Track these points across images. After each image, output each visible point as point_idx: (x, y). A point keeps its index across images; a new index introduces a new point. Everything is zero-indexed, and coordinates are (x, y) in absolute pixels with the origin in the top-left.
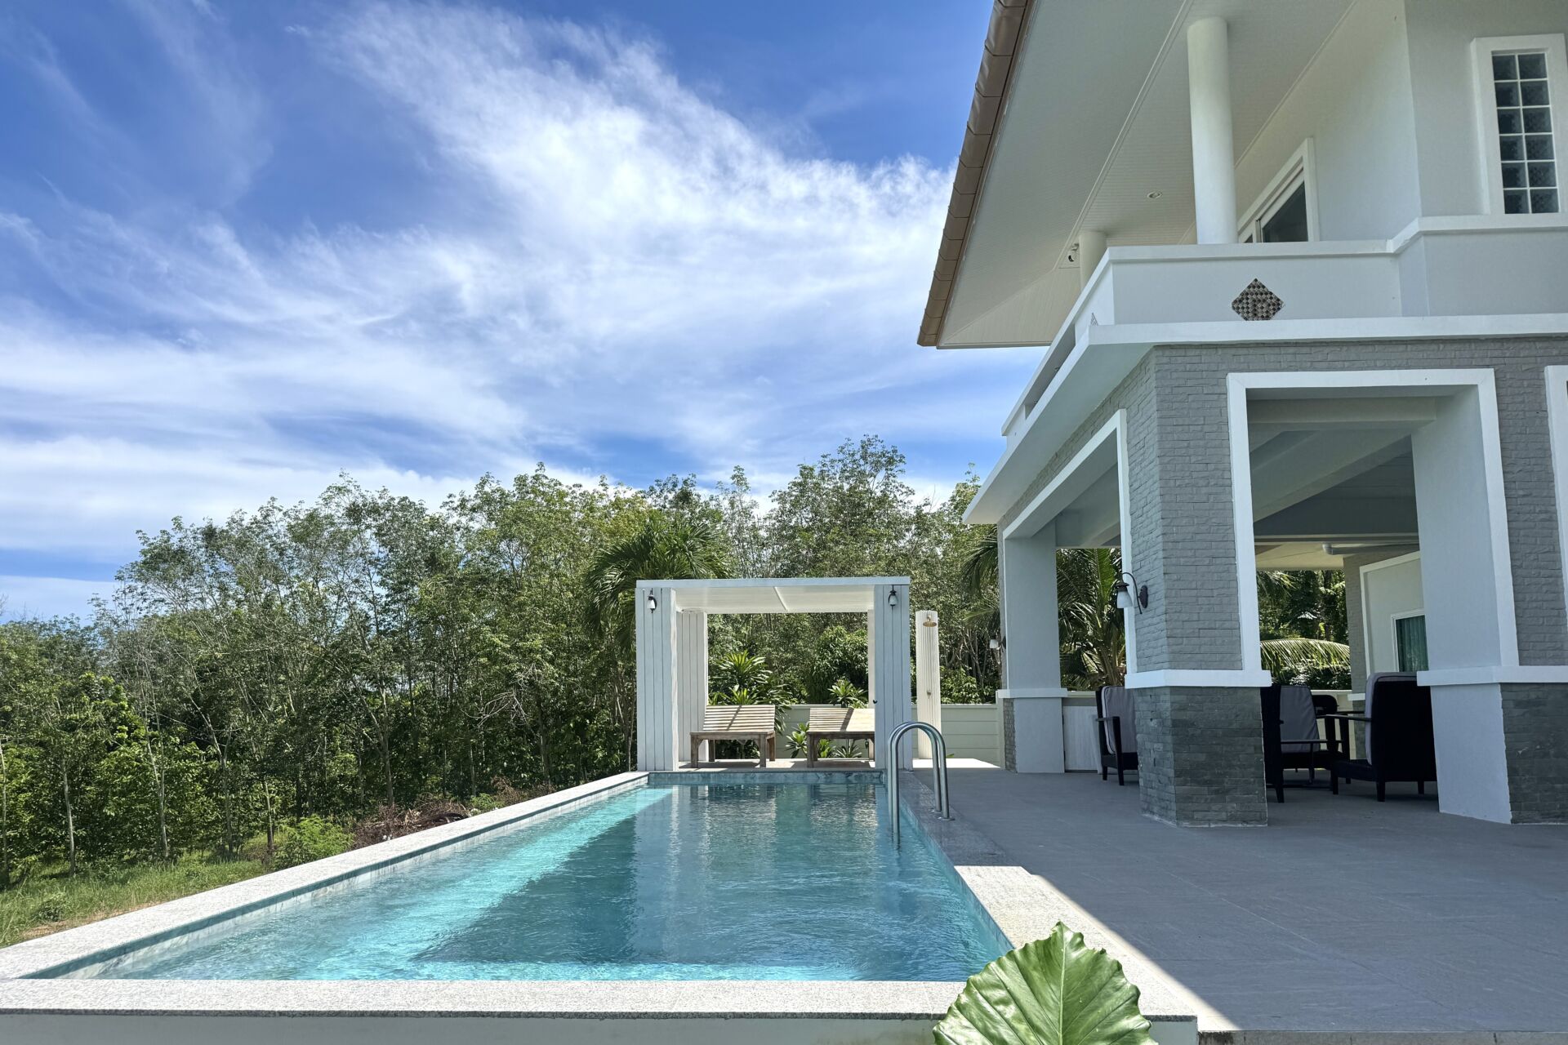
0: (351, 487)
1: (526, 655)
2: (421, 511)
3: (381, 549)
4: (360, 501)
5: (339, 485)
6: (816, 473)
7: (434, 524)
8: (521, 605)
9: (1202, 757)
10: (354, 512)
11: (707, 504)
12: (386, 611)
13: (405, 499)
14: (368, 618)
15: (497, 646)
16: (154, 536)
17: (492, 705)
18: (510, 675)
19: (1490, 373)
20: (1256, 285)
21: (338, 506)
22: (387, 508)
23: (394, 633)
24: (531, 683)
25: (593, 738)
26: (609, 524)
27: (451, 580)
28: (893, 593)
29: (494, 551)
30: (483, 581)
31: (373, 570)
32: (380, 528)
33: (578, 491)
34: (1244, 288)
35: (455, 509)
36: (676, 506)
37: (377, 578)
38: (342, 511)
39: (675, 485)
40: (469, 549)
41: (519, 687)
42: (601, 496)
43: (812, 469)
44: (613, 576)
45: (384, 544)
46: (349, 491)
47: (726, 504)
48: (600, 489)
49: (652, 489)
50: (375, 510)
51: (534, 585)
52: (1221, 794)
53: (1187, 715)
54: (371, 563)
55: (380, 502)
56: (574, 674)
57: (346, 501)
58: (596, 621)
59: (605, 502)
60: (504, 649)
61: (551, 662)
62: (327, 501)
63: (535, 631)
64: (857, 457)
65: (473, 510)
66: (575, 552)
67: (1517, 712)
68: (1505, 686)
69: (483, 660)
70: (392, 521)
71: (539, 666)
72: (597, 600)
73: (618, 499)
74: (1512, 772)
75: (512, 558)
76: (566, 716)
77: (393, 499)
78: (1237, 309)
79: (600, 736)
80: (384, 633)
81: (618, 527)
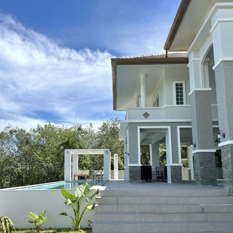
0: (10, 127)
1: (46, 161)
2: (24, 131)
3: (17, 139)
4: (12, 130)
5: (8, 126)
6: (106, 124)
7: (28, 134)
8: (45, 151)
9: (133, 175)
10: (11, 132)
11: (85, 130)
12: (17, 152)
13: (22, 129)
14: (13, 153)
15: (40, 159)
17: (39, 171)
18: (43, 165)
19: (170, 127)
20: (146, 113)
21: (8, 130)
22: (18, 131)
23: (19, 157)
24: (47, 167)
25: (60, 179)
26: (64, 134)
27: (31, 146)
28: (107, 152)
29: (40, 140)
30: (38, 146)
31: (14, 144)
32: (16, 135)
33: (58, 128)
34: (145, 113)
35: (32, 131)
36: (78, 130)
37: (15, 145)
38: (8, 132)
39: (78, 126)
40: (34, 139)
41: (44, 168)
42: (63, 129)
43: (106, 123)
44: (62, 148)
45: (17, 138)
46: (10, 128)
47: (88, 130)
48: (63, 127)
49: (73, 127)
50: (15, 131)
51: (48, 147)
52: (135, 180)
53: (131, 170)
54: (14, 142)
55: (16, 130)
56: (56, 165)
57: (9, 129)
58: (59, 156)
59: (63, 130)
60: (42, 160)
61: (51, 162)
62: (5, 129)
63: (48, 156)
64: (115, 121)
65: (36, 131)
66: (57, 140)
67: (172, 169)
68: (171, 166)
69: (37, 162)
70: (19, 134)
71: (49, 163)
72: (59, 152)
73: (66, 129)
74: (171, 177)
75: (44, 141)
76: (54, 174)
77: (19, 129)
78: (143, 116)
79: (61, 178)
80: (17, 157)
81: (65, 135)
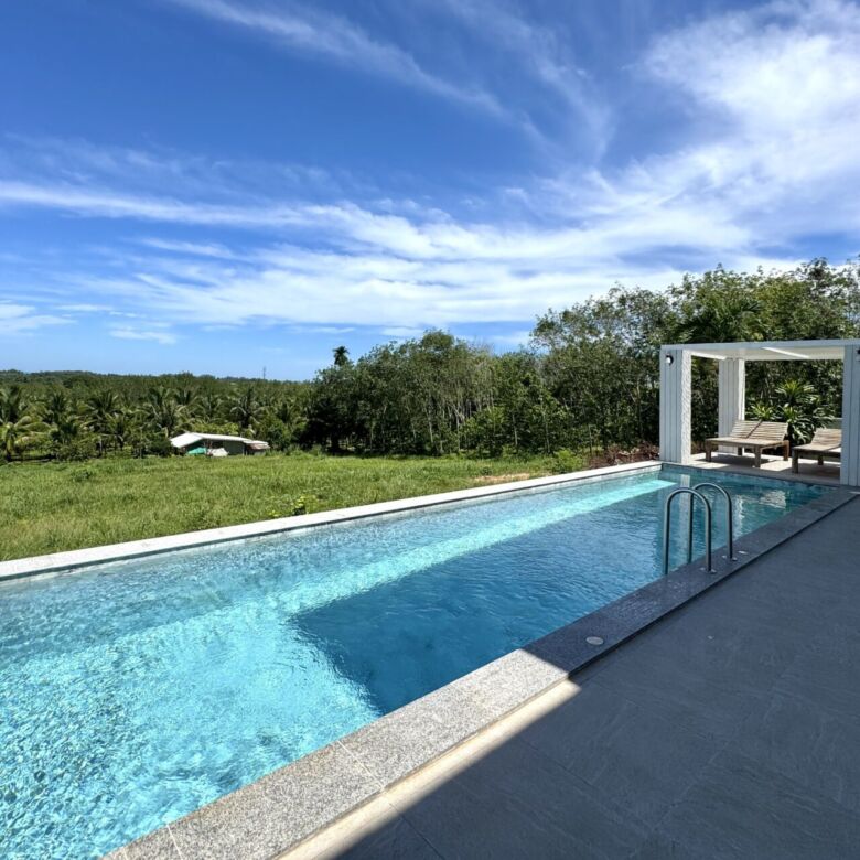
0: (621, 288)
4: (627, 294)
10: (622, 301)
16: (542, 316)
21: (617, 296)
28: (859, 351)
38: (618, 299)
50: (632, 298)
57: (620, 294)
62: (611, 295)
